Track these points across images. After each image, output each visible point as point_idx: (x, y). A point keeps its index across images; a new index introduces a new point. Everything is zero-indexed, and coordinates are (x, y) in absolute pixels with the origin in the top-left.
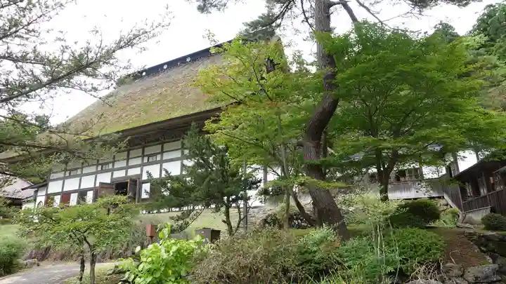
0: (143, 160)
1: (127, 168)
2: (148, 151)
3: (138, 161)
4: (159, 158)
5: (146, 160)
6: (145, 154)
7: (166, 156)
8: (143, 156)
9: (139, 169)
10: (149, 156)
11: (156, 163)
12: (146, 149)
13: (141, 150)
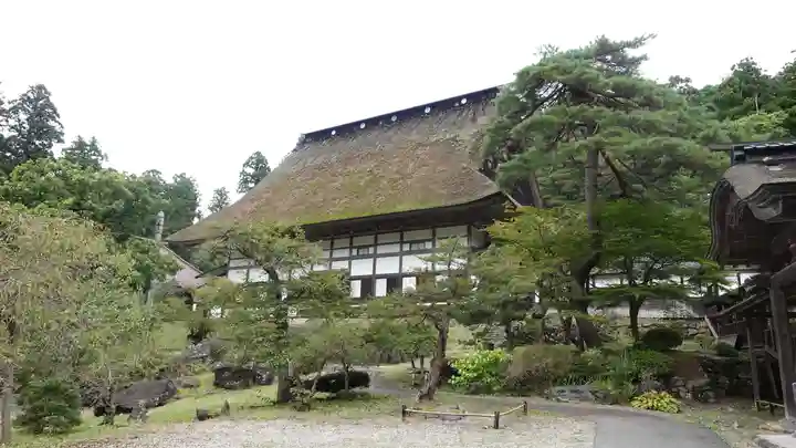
0: (351, 252)
1: (332, 259)
2: (358, 241)
3: (346, 253)
4: (371, 250)
5: (355, 252)
6: (354, 245)
7: (380, 250)
8: (351, 247)
9: (347, 262)
10: (359, 248)
11: (368, 256)
12: (355, 239)
13: (348, 240)
